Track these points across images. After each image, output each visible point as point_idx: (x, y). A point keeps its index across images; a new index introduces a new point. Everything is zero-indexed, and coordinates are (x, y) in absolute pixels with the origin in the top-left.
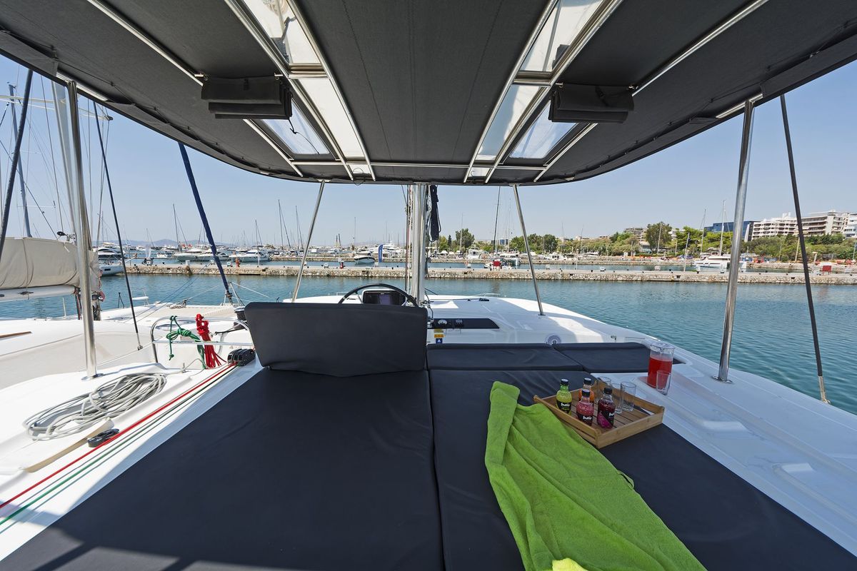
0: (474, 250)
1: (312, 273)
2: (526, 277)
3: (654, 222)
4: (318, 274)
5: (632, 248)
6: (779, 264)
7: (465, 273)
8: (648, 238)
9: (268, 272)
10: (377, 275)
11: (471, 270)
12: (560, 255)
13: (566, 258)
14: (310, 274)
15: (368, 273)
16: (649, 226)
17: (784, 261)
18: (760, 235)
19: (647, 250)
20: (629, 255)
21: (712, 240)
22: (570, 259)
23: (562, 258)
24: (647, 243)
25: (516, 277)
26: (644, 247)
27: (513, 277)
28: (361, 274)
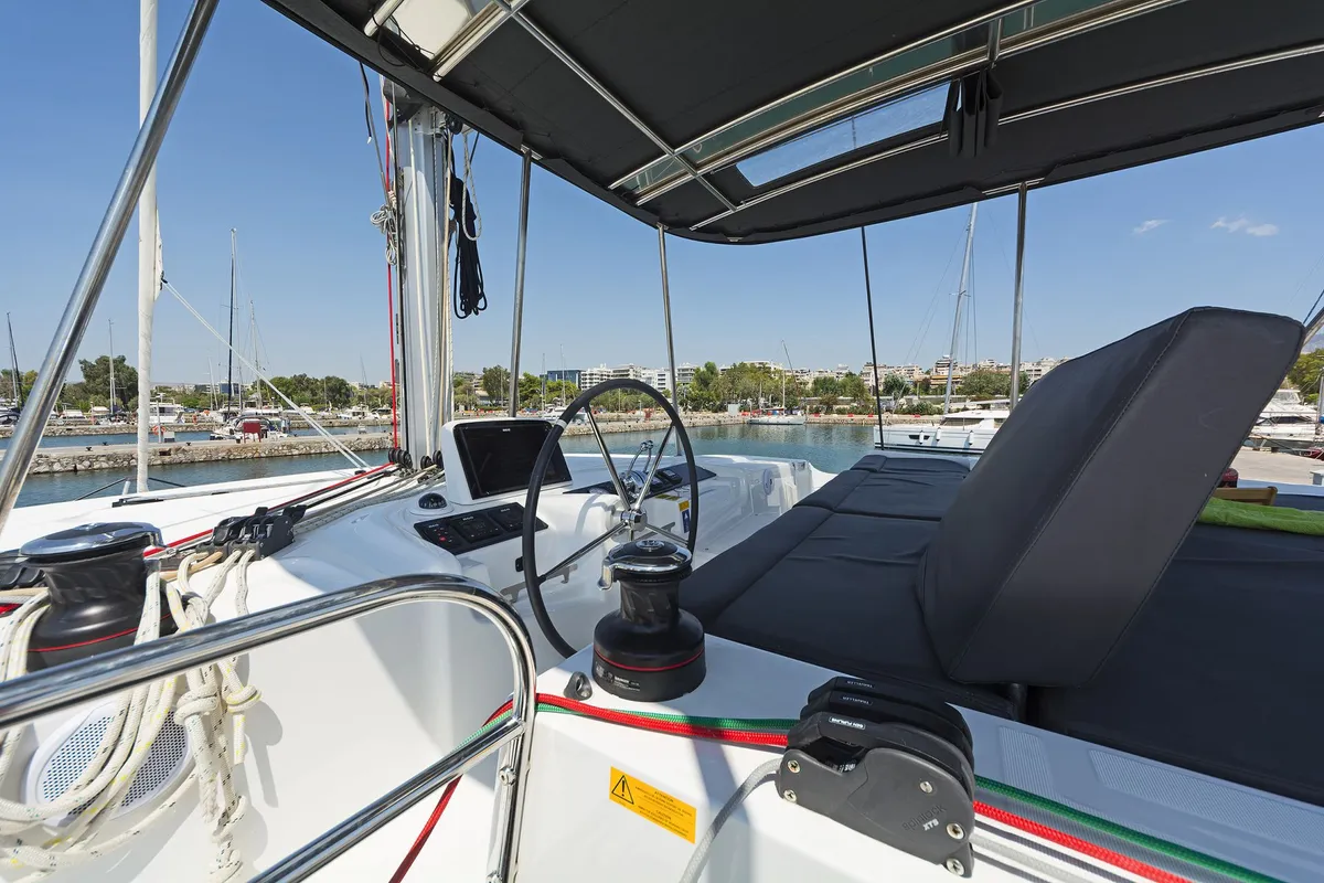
0: (162, 405)
2: (324, 450)
3: (491, 366)
5: (467, 398)
6: (609, 414)
7: (163, 453)
8: (486, 387)
11: (183, 445)
12: (366, 411)
13: (377, 415)
16: (485, 370)
17: (612, 411)
18: (588, 385)
19: (485, 402)
20: (466, 409)
21: (552, 390)
22: (385, 417)
23: (370, 416)
24: (485, 393)
25: (304, 451)
26: (482, 398)
27: (296, 452)
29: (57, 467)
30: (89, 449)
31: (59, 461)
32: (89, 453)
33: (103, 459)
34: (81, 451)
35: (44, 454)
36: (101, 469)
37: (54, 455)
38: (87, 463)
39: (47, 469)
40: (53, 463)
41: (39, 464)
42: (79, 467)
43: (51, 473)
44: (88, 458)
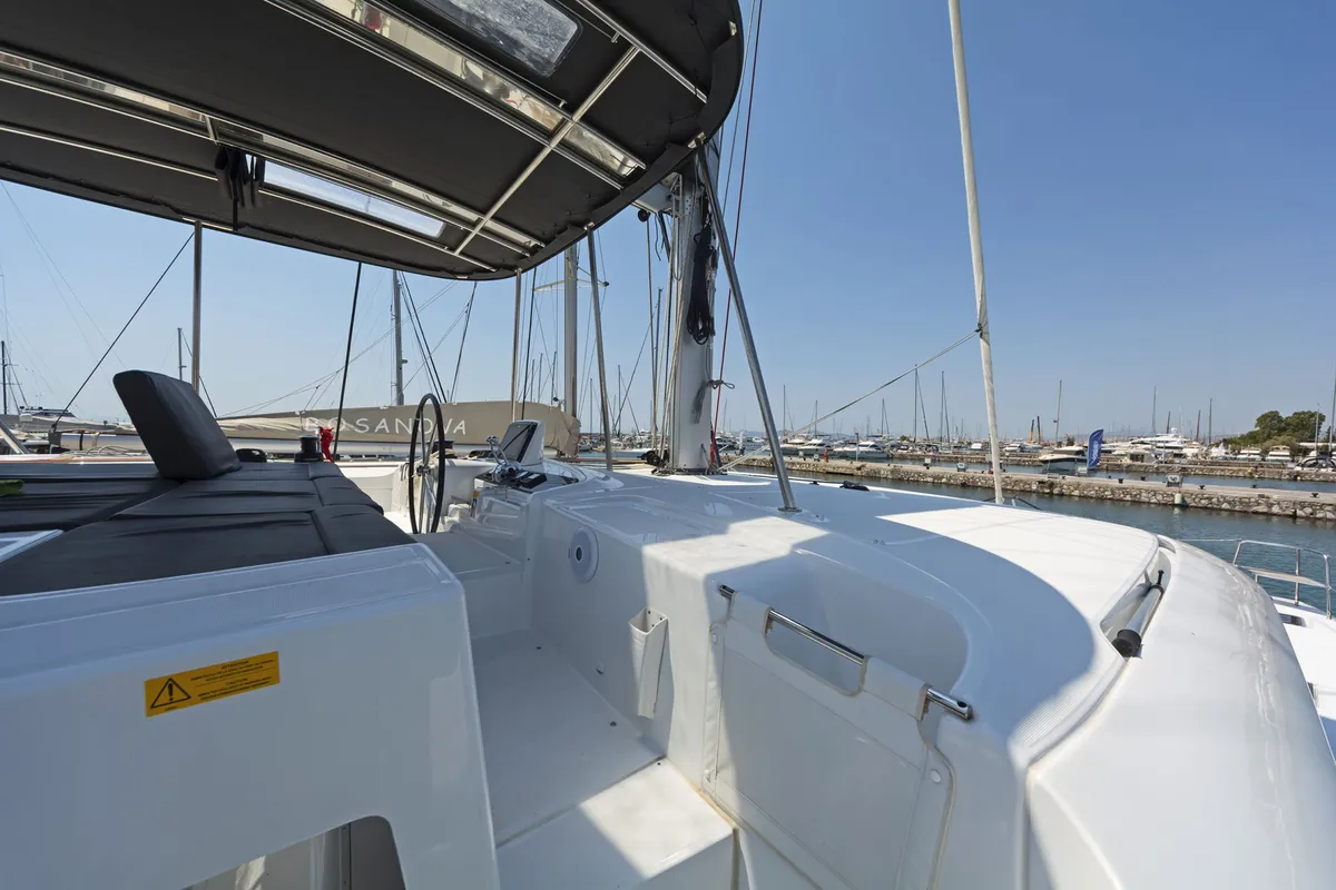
1: (935, 478)
4: (944, 480)
9: (863, 472)
10: (1076, 493)
14: (930, 480)
15: (1052, 485)
28: (1034, 487)
29: (1275, 509)
30: (1315, 495)
31: (1279, 503)
32: (1314, 500)
33: (1329, 508)
34: (1306, 496)
35: (1266, 494)
36: (1325, 519)
37: (1275, 497)
38: (1309, 510)
39: (1265, 510)
40: (1272, 505)
41: (1259, 504)
42: (1299, 512)
43: (1269, 515)
44: (1311, 505)
